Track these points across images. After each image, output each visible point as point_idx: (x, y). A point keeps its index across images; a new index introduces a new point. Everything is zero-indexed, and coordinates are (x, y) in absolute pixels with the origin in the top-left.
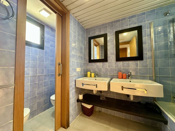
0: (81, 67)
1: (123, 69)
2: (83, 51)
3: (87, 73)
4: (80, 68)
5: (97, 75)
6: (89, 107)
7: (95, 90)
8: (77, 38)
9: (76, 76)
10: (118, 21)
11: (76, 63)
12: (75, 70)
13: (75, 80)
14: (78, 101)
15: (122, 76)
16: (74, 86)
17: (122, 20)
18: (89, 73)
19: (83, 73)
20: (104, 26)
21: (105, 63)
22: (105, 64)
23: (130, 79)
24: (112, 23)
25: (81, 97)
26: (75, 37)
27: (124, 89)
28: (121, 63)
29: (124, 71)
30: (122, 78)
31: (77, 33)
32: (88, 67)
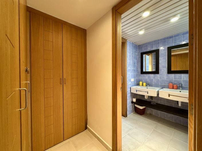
0: (134, 78)
1: (175, 81)
5: (148, 84)
6: (141, 108)
7: (146, 96)
9: (130, 84)
10: (171, 37)
11: (131, 76)
12: (130, 80)
13: (131, 88)
14: (132, 102)
15: (173, 86)
16: (130, 92)
18: (141, 83)
19: (135, 82)
20: (157, 42)
21: (157, 75)
22: (157, 76)
23: (181, 90)
24: (164, 39)
25: (134, 100)
27: (170, 96)
30: (173, 88)
32: (140, 78)
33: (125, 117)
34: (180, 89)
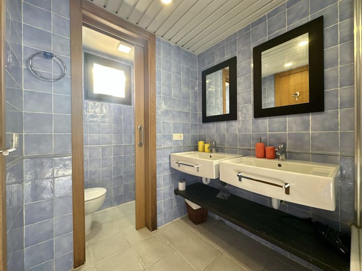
0: (184, 131)
1: (271, 136)
2: (191, 101)
3: (197, 143)
4: (182, 135)
5: (215, 147)
8: (173, 78)
9: (171, 148)
10: (261, 21)
11: (172, 126)
12: (170, 137)
13: (170, 156)
14: (177, 192)
15: (265, 150)
16: (167, 166)
17: (270, 15)
18: (201, 144)
19: (189, 143)
20: (232, 40)
21: (233, 123)
22: (232, 126)
23: (282, 160)
24: (247, 29)
25: (182, 186)
26: (169, 77)
28: (265, 122)
29: (272, 141)
30: (265, 157)
31: (173, 69)
33: (150, 230)
34: (281, 158)
